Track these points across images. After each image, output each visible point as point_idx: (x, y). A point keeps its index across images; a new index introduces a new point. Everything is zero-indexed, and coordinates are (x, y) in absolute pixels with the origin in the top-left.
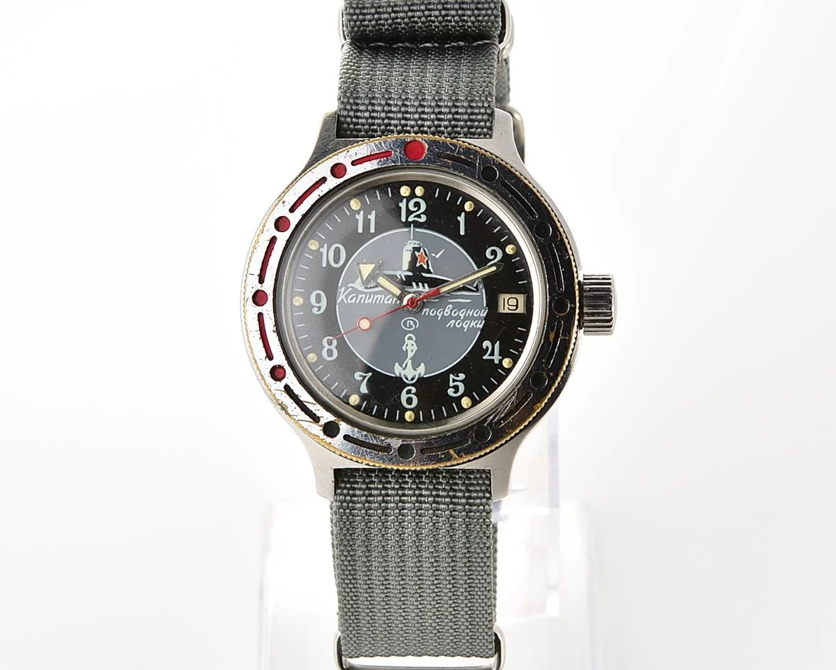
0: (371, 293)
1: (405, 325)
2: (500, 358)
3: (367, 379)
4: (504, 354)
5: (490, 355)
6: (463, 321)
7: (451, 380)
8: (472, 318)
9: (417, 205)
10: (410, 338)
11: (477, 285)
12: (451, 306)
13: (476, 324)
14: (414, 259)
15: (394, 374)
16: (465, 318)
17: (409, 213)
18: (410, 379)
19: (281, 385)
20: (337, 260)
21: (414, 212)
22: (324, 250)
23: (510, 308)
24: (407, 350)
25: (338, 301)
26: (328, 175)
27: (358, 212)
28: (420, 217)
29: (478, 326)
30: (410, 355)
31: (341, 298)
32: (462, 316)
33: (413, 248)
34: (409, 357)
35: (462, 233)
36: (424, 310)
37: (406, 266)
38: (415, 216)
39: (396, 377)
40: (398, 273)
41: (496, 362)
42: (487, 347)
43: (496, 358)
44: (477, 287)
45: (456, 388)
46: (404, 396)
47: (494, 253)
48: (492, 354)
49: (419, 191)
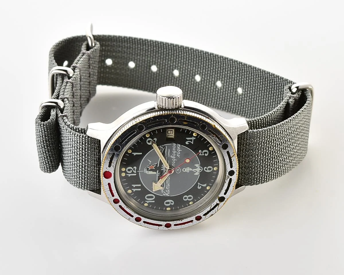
0: (166, 185)
1: (179, 172)
2: (193, 137)
3: (200, 184)
4: (192, 136)
5: (192, 142)
6: (177, 152)
7: (202, 155)
8: (176, 148)
9: (129, 170)
10: (184, 170)
11: (162, 147)
12: (171, 156)
13: (179, 147)
14: (151, 170)
15: (199, 175)
16: (176, 151)
17: (133, 173)
18: (201, 169)
19: (203, 217)
20: (152, 197)
21: (132, 171)
22: (148, 202)
23: (172, 133)
24: (189, 171)
25: (169, 196)
26: (118, 205)
27: (132, 191)
28: (135, 169)
29: (180, 146)
30: (191, 170)
31: (167, 195)
32: (175, 152)
33: (147, 170)
34: (192, 170)
35: (141, 154)
36: (173, 165)
37: (155, 173)
38: (134, 170)
39: (200, 174)
40: (158, 175)
41: (195, 138)
42: (188, 143)
43: (193, 138)
44: (164, 147)
45: (205, 153)
46: (208, 171)
47: (149, 142)
48: (191, 140)
49: (123, 169)
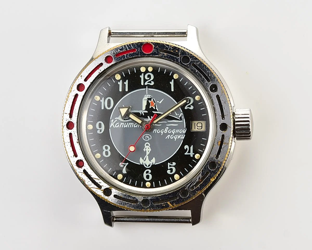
0: (126, 122)
1: (145, 138)
2: (194, 154)
3: (126, 166)
4: (195, 152)
5: (188, 153)
6: (174, 136)
7: (169, 166)
8: (178, 134)
9: (149, 76)
10: (147, 145)
11: (181, 117)
12: (168, 128)
13: (181, 137)
14: (148, 104)
15: (140, 163)
16: (175, 134)
17: (145, 80)
18: (148, 166)
19: (81, 170)
20: (109, 106)
21: (148, 80)
22: (102, 101)
23: (198, 128)
24: (146, 151)
25: (110, 127)
26: (103, 62)
27: (119, 81)
28: (151, 83)
29: (182, 138)
30: (148, 153)
31: (112, 125)
32: (174, 133)
33: (148, 98)
34: (147, 154)
35: (172, 90)
36: (154, 130)
37: (144, 108)
38: (148, 82)
39: (141, 165)
40: (140, 112)
41: (192, 156)
42: (187, 149)
43: (191, 154)
45: (171, 170)
46: (145, 175)
48: (189, 152)
49: (150, 69)
